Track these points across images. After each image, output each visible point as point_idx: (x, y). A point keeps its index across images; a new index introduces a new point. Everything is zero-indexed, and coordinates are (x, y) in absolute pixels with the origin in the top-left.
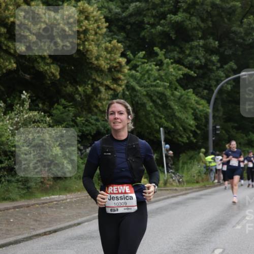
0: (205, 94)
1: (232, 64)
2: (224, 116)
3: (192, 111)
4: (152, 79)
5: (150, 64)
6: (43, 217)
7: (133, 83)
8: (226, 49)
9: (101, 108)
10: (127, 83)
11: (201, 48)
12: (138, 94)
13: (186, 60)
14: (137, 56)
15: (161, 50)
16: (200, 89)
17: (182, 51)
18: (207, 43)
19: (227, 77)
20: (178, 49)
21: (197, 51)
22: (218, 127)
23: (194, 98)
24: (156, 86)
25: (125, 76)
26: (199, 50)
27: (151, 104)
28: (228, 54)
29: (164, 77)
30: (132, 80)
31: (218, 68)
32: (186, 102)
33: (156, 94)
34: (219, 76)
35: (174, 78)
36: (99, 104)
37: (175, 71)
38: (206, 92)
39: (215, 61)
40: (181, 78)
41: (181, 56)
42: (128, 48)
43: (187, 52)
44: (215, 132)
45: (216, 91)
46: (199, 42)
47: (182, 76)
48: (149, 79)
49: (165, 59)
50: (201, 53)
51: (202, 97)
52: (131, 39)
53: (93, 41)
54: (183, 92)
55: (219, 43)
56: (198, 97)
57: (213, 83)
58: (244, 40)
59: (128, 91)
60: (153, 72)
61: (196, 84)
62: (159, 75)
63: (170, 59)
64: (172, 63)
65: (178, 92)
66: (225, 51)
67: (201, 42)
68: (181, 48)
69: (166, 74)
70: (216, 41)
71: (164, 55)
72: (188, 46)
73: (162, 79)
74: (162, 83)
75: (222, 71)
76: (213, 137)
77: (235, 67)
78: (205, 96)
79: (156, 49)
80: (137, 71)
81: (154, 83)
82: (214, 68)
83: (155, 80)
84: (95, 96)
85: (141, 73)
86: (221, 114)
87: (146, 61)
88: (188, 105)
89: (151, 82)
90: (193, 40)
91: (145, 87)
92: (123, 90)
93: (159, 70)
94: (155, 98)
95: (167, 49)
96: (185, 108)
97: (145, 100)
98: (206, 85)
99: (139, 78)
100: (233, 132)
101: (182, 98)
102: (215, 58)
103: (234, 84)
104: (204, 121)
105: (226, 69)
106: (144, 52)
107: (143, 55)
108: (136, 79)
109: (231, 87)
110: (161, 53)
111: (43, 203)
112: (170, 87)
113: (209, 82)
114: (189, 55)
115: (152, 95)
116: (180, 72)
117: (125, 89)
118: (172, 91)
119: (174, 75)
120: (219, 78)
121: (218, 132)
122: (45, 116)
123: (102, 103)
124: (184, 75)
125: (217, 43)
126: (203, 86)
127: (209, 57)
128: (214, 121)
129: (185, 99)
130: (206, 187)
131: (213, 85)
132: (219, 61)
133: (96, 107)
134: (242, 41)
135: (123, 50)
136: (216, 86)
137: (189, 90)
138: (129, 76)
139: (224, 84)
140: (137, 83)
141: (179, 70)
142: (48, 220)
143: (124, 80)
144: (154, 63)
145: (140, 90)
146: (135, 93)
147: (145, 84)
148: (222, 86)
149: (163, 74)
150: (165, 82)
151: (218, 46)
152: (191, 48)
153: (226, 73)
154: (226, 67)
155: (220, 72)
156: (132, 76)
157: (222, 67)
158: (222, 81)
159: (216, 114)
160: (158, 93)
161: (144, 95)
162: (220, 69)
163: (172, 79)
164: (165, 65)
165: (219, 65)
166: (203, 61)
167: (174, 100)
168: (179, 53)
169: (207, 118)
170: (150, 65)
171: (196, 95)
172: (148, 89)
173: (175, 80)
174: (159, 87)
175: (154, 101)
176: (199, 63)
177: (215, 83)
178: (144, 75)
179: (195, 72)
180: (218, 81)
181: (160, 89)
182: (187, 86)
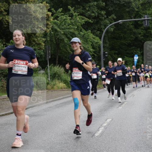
0: (98, 34)
1: (113, 16)
2: (110, 47)
3: (91, 43)
4: (67, 25)
5: (65, 15)
6: (4, 106)
7: (56, 27)
8: (109, 7)
9: (37, 42)
10: (52, 27)
11: (95, 7)
12: (59, 33)
13: (87, 14)
14: (58, 11)
15: (72, 7)
16: (95, 31)
17: (84, 9)
18: (98, 4)
19: (111, 23)
20: (81, 7)
21: (93, 8)
22: (106, 53)
23: (91, 35)
24: (69, 29)
25: (51, 23)
26: (94, 8)
27: (67, 39)
28: (111, 10)
29: (74, 23)
30: (55, 25)
31: (105, 18)
32: (87, 38)
33: (70, 33)
34: (106, 23)
35: (80, 24)
36: (36, 40)
37: (80, 20)
38: (98, 32)
39: (104, 14)
40: (84, 24)
41: (84, 11)
42: (52, 7)
43: (87, 9)
44: (105, 56)
45: (104, 32)
46: (94, 3)
47: (84, 23)
48: (65, 25)
49: (74, 13)
50: (96, 10)
51: (97, 36)
52: (54, 2)
53: (31, 2)
54: (86, 32)
55: (105, 4)
56: (94, 35)
57: (103, 27)
58: (120, 2)
59: (53, 32)
60: (67, 21)
61: (93, 28)
62: (71, 22)
63: (77, 13)
64: (78, 15)
65: (82, 32)
66: (109, 9)
67: (95, 3)
68: (83, 7)
69: (75, 21)
70: (104, 2)
71: (74, 10)
72: (88, 5)
73: (73, 24)
74: (73, 27)
75: (108, 20)
76: (104, 59)
77: (115, 17)
78: (98, 35)
79: (69, 7)
80: (58, 20)
81: (68, 27)
82: (103, 18)
83: (68, 25)
84: (33, 35)
85: (60, 21)
86: (107, 45)
87: (63, 14)
88: (88, 40)
89: (66, 26)
90: (90, 2)
91: (63, 29)
92: (50, 31)
93: (71, 19)
94: (69, 36)
95: (75, 7)
96: (87, 41)
97: (63, 37)
98: (98, 28)
99: (59, 24)
100: (115, 56)
101: (85, 35)
102: (103, 12)
103: (115, 27)
104: (98, 49)
105: (110, 19)
106: (62, 9)
107: (61, 10)
108: (57, 25)
109: (113, 29)
110: (72, 9)
111: (3, 99)
112: (77, 29)
113: (100, 27)
114: (89, 11)
115: (67, 34)
116: (83, 21)
117: (51, 30)
118: (79, 31)
119: (79, 22)
120: (106, 24)
121: (106, 56)
122: (4, 47)
123: (37, 39)
124: (86, 22)
125: (104, 3)
126: (97, 29)
127: (100, 12)
128: (104, 50)
129: (87, 36)
130: (100, 88)
131: (103, 28)
132: (106, 14)
133: (34, 41)
134: (119, 2)
135: (49, 7)
136: (104, 29)
137: (89, 31)
138: (53, 23)
139: (109, 27)
140: (58, 27)
141: (83, 19)
142: (7, 107)
143: (50, 25)
144: (68, 15)
145: (60, 31)
146: (57, 33)
147: (63, 27)
148: (108, 29)
149: (73, 22)
150: (75, 26)
151: (105, 5)
152: (89, 7)
153: (110, 21)
154: (110, 17)
155: (107, 21)
156: (55, 23)
157: (107, 17)
158: (108, 26)
159: (105, 45)
160: (71, 33)
161: (62, 34)
162: (107, 19)
163: (79, 25)
164: (74, 16)
165: (106, 16)
166: (97, 14)
167: (80, 37)
168: (83, 9)
169: (100, 48)
170: (66, 17)
171: (93, 34)
172: (65, 30)
173: (80, 25)
174: (71, 29)
175: (68, 38)
176: (94, 15)
177: (104, 27)
178: (62, 22)
179: (92, 21)
180: (105, 26)
181: (72, 30)
182: (87, 29)
